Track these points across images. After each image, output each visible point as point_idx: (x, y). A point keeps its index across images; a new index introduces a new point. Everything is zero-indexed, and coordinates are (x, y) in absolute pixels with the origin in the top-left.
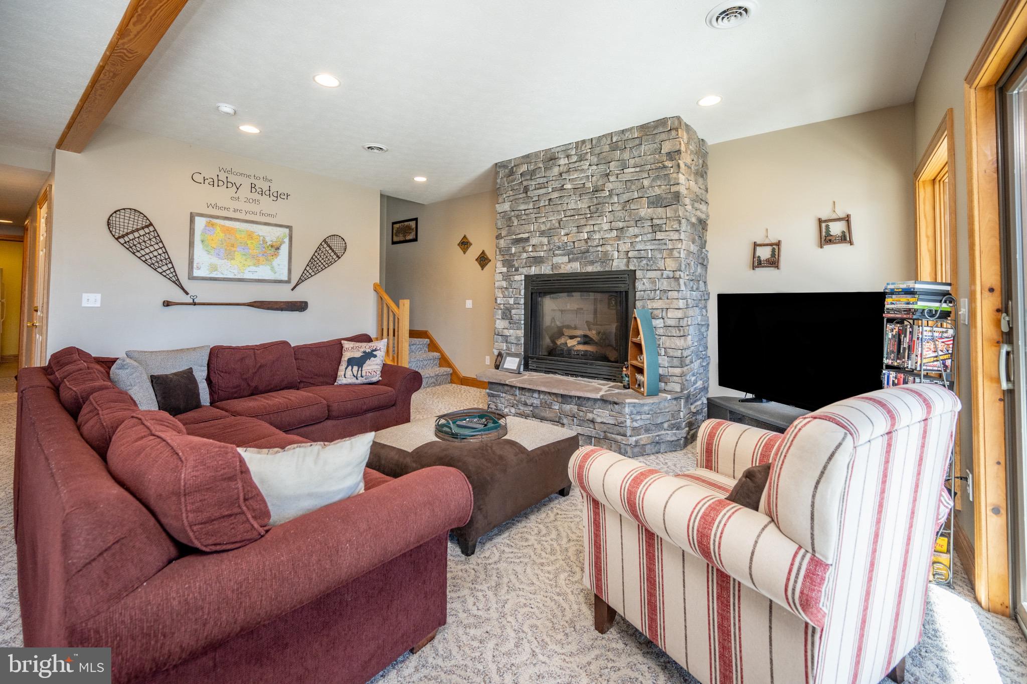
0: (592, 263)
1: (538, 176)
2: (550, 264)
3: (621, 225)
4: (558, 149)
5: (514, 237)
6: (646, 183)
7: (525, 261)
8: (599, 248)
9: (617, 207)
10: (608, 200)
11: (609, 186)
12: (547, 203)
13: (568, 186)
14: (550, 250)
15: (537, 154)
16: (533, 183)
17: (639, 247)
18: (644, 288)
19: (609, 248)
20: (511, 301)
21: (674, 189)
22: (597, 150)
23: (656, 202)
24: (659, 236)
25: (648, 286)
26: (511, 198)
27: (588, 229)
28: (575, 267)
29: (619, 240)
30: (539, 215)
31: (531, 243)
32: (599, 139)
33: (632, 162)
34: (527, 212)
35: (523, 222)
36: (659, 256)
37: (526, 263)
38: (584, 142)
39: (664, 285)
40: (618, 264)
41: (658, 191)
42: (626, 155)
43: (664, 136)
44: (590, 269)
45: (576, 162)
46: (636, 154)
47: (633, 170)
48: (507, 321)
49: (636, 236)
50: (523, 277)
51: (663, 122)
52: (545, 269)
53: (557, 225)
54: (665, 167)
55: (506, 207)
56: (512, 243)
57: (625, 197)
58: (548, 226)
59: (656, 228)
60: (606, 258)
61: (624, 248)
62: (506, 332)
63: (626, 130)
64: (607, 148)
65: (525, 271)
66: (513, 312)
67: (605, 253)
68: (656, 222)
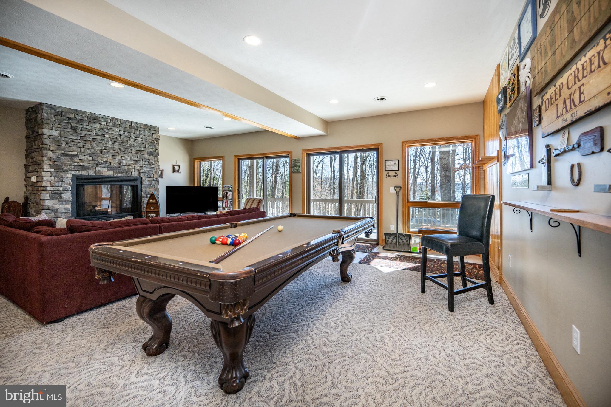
0: (122, 172)
1: (84, 124)
2: (94, 170)
3: (136, 159)
4: (100, 116)
5: (63, 152)
6: (147, 146)
7: (73, 167)
8: (125, 167)
9: (134, 152)
10: (129, 148)
11: (130, 142)
12: (91, 140)
13: (107, 136)
14: (94, 164)
15: (84, 113)
16: (80, 126)
17: (144, 169)
18: (146, 184)
19: (130, 167)
20: (61, 189)
21: (157, 151)
22: (124, 125)
23: (150, 154)
24: (152, 166)
25: (148, 183)
26: (59, 129)
27: (119, 157)
28: (111, 173)
29: (136, 165)
30: (86, 145)
31: (80, 158)
32: (125, 121)
33: (141, 136)
34: (76, 141)
35: (72, 145)
36: (152, 173)
37: (74, 168)
38: (116, 119)
39: (153, 183)
40: (135, 174)
41: (151, 150)
42: (138, 133)
43: (153, 132)
44: (119, 175)
45: (111, 126)
46: (143, 134)
47: (141, 139)
48: (57, 201)
49: (144, 165)
50: (70, 176)
51: (154, 127)
52: (91, 173)
53: (99, 152)
54: (154, 143)
55: (55, 133)
56: (61, 156)
57: (138, 149)
58: (92, 151)
59: (150, 163)
60: (129, 171)
61: (138, 168)
62: (57, 207)
63: (139, 123)
64: (128, 126)
65: (74, 172)
66: (63, 195)
67: (129, 169)
68: (151, 161)
